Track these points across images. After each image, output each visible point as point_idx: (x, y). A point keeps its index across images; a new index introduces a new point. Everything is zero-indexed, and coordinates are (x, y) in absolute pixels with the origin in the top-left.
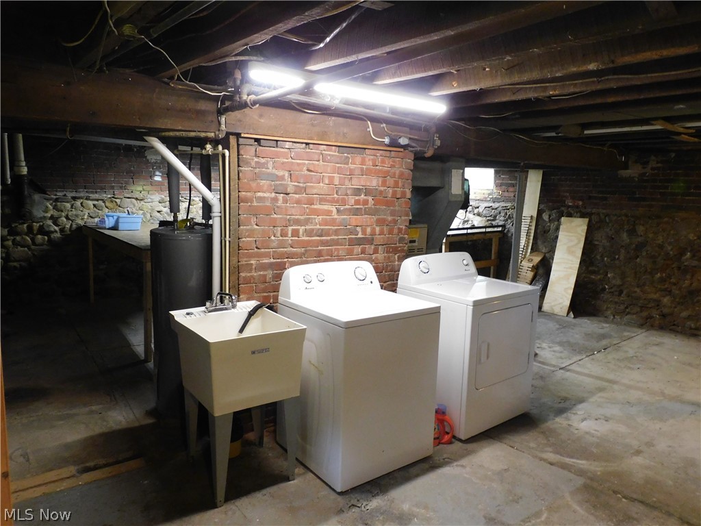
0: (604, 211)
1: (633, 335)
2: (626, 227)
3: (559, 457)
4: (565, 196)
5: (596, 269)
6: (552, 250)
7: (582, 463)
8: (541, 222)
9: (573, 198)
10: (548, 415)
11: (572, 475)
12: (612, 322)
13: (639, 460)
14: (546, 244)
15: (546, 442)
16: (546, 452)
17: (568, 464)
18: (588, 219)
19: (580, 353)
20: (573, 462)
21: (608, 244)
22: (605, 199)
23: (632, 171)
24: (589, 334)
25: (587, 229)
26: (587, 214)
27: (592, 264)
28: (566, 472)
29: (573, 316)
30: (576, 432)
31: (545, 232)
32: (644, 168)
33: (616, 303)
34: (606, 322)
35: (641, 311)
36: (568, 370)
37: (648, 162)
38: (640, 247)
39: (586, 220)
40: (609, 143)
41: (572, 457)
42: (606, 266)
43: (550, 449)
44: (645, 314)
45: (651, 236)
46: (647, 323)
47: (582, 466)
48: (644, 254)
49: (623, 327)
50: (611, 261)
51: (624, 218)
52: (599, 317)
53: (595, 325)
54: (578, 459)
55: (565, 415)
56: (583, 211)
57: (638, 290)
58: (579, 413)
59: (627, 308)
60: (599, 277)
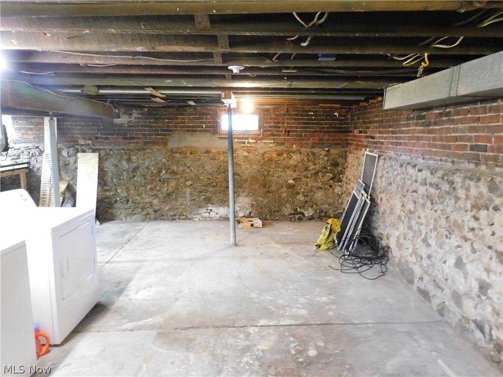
0: (108, 147)
1: (141, 227)
2: (125, 157)
3: (134, 323)
4: (78, 138)
5: (109, 188)
6: (74, 178)
7: (150, 321)
8: (61, 157)
9: (84, 139)
10: (113, 298)
11: (148, 331)
12: (126, 222)
13: (179, 303)
14: (68, 174)
15: (120, 317)
16: (124, 324)
17: (141, 325)
18: (98, 154)
19: (114, 248)
20: (144, 322)
21: (115, 170)
22: (108, 138)
23: (123, 120)
24: (115, 234)
25: (99, 161)
26: (97, 149)
27: (105, 185)
28: (142, 332)
29: (99, 224)
30: (136, 302)
31: (66, 165)
32: (130, 118)
33: (126, 209)
34: (122, 223)
35: (142, 211)
36: (112, 262)
37: (132, 114)
38: (135, 169)
39: (97, 154)
40: (110, 100)
41: (141, 320)
42: (115, 185)
43: (126, 321)
44: (144, 213)
45: (141, 162)
46: (147, 218)
47: (150, 323)
48: (139, 174)
49: (133, 224)
50: (118, 180)
51: (122, 151)
52: (115, 220)
53: (116, 226)
54: (146, 319)
55: (124, 294)
56: (93, 147)
57: (138, 198)
58: (132, 289)
59: (133, 211)
60: (112, 193)
